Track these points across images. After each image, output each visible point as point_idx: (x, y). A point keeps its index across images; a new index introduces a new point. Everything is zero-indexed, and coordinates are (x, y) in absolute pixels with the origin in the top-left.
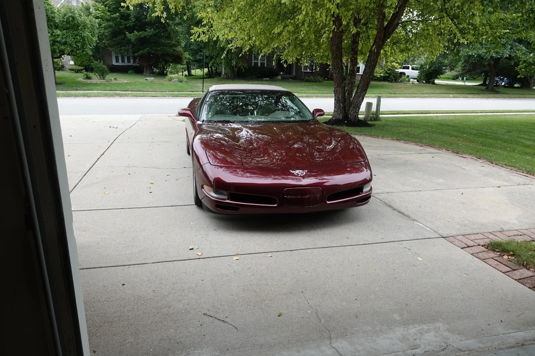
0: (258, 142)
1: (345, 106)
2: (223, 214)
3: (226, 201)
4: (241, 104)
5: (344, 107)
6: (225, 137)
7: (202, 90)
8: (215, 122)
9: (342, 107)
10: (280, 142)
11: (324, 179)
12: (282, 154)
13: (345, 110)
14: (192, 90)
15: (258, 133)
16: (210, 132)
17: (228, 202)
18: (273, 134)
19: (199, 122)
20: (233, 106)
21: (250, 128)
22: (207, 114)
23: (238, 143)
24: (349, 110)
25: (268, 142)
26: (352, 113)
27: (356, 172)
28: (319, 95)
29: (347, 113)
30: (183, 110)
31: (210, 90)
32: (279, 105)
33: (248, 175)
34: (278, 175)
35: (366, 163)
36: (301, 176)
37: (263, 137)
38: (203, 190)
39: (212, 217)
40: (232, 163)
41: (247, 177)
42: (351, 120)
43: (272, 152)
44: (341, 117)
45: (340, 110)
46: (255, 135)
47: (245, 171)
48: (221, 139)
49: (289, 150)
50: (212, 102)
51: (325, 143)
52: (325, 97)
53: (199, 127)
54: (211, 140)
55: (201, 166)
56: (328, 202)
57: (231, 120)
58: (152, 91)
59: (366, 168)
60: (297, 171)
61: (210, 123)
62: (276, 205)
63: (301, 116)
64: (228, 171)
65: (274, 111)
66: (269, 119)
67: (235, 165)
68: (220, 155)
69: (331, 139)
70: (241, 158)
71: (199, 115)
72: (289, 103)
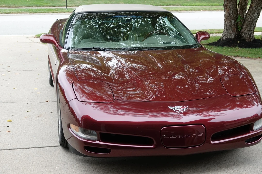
0: (131, 72)
1: (237, 23)
2: (93, 157)
3: (96, 142)
4: (112, 25)
5: (237, 25)
6: (93, 67)
7: (65, 4)
8: (83, 49)
9: (234, 25)
10: (157, 73)
11: (210, 115)
12: (160, 87)
13: (237, 28)
14: (54, 5)
15: (132, 62)
16: (77, 62)
17: (97, 144)
18: (149, 63)
19: (63, 51)
20: (103, 29)
21: (122, 56)
22: (73, 39)
23: (108, 74)
24: (242, 27)
25: (143, 72)
26: (246, 31)
27: (247, 107)
28: (208, 7)
29: (240, 32)
30: (45, 35)
31: (76, 12)
32: (157, 26)
33: (121, 111)
34: (157, 112)
35: (256, 96)
36: (181, 113)
37: (138, 67)
38: (70, 129)
39: (80, 161)
40: (101, 98)
41: (120, 114)
42: (244, 40)
43: (149, 84)
44: (232, 36)
45: (232, 28)
46: (129, 64)
47: (117, 107)
48: (89, 70)
49: (169, 81)
50: (78, 25)
51: (208, 74)
52: (215, 10)
53: (64, 57)
54: (78, 72)
55: (67, 102)
56: (212, 142)
57: (101, 47)
58: (5, 7)
59: (257, 103)
60: (177, 107)
61: (76, 51)
62: (152, 146)
63: (182, 40)
64: (98, 108)
65: (151, 35)
66: (145, 44)
67: (106, 101)
68: (88, 89)
69: (217, 68)
70: (112, 92)
71: (64, 42)
72: (168, 24)
